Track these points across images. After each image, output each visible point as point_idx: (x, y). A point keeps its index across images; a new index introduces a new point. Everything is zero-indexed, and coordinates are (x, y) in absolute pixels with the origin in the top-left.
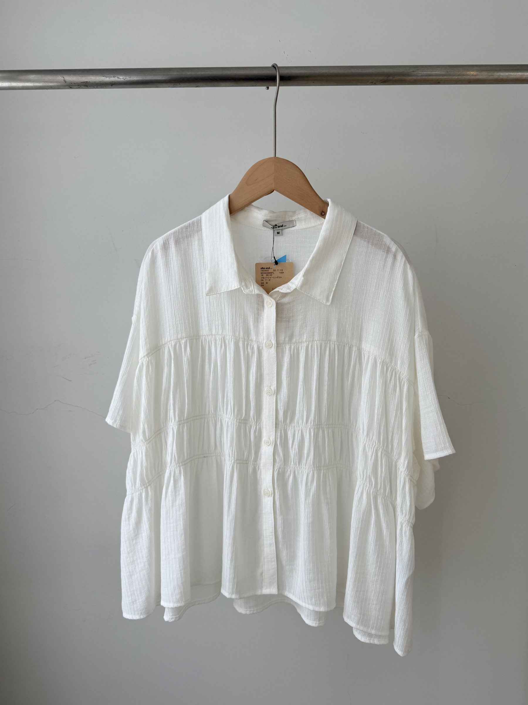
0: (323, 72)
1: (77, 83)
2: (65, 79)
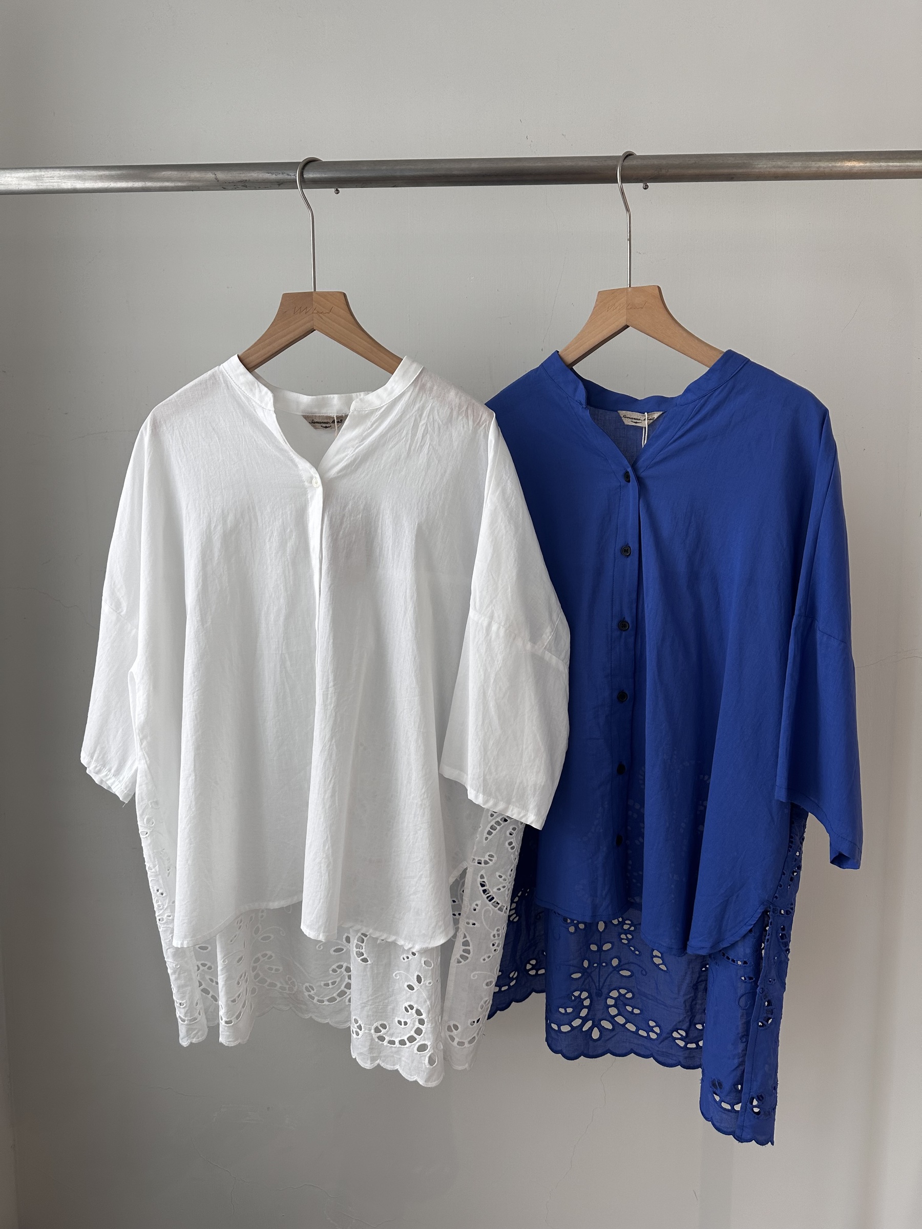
0: (568, 164)
1: (233, 182)
2: (218, 177)
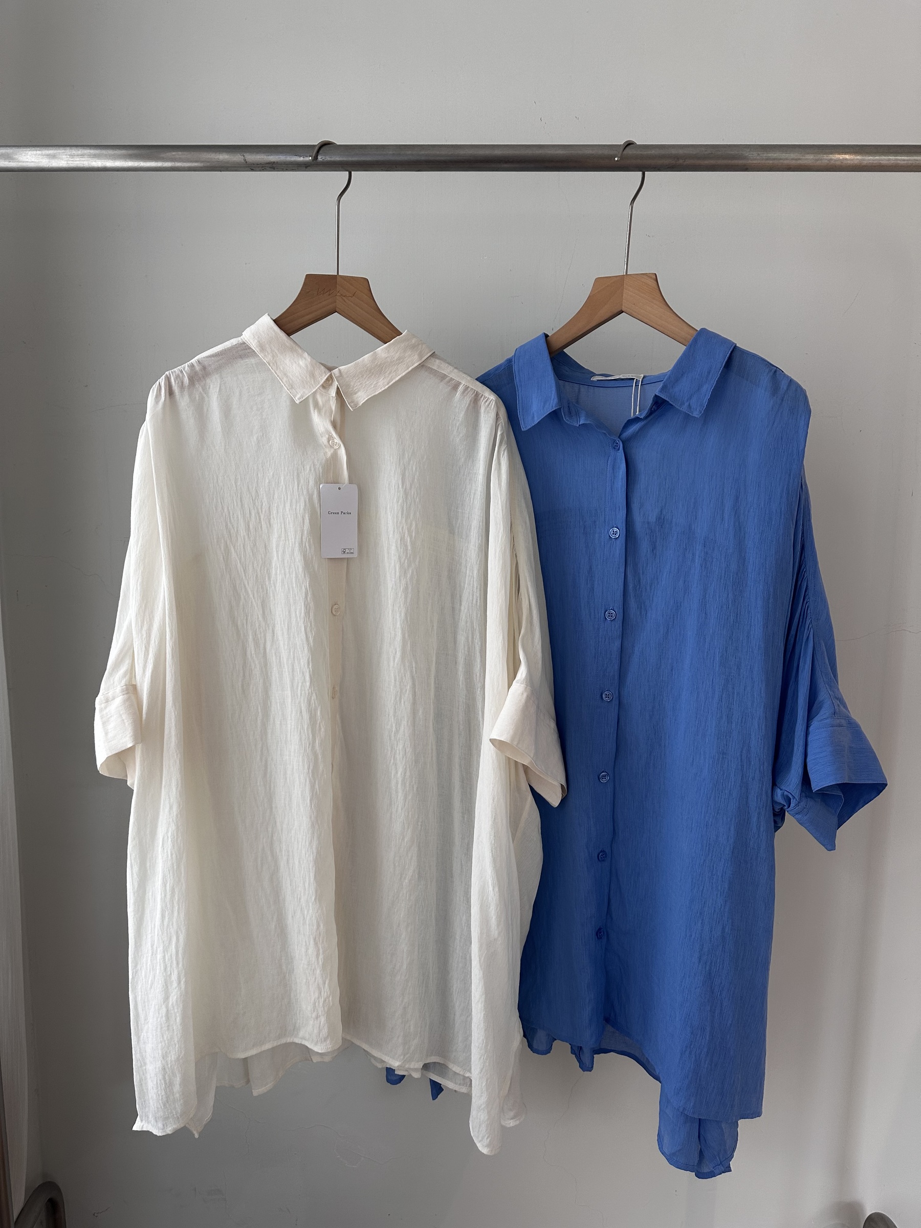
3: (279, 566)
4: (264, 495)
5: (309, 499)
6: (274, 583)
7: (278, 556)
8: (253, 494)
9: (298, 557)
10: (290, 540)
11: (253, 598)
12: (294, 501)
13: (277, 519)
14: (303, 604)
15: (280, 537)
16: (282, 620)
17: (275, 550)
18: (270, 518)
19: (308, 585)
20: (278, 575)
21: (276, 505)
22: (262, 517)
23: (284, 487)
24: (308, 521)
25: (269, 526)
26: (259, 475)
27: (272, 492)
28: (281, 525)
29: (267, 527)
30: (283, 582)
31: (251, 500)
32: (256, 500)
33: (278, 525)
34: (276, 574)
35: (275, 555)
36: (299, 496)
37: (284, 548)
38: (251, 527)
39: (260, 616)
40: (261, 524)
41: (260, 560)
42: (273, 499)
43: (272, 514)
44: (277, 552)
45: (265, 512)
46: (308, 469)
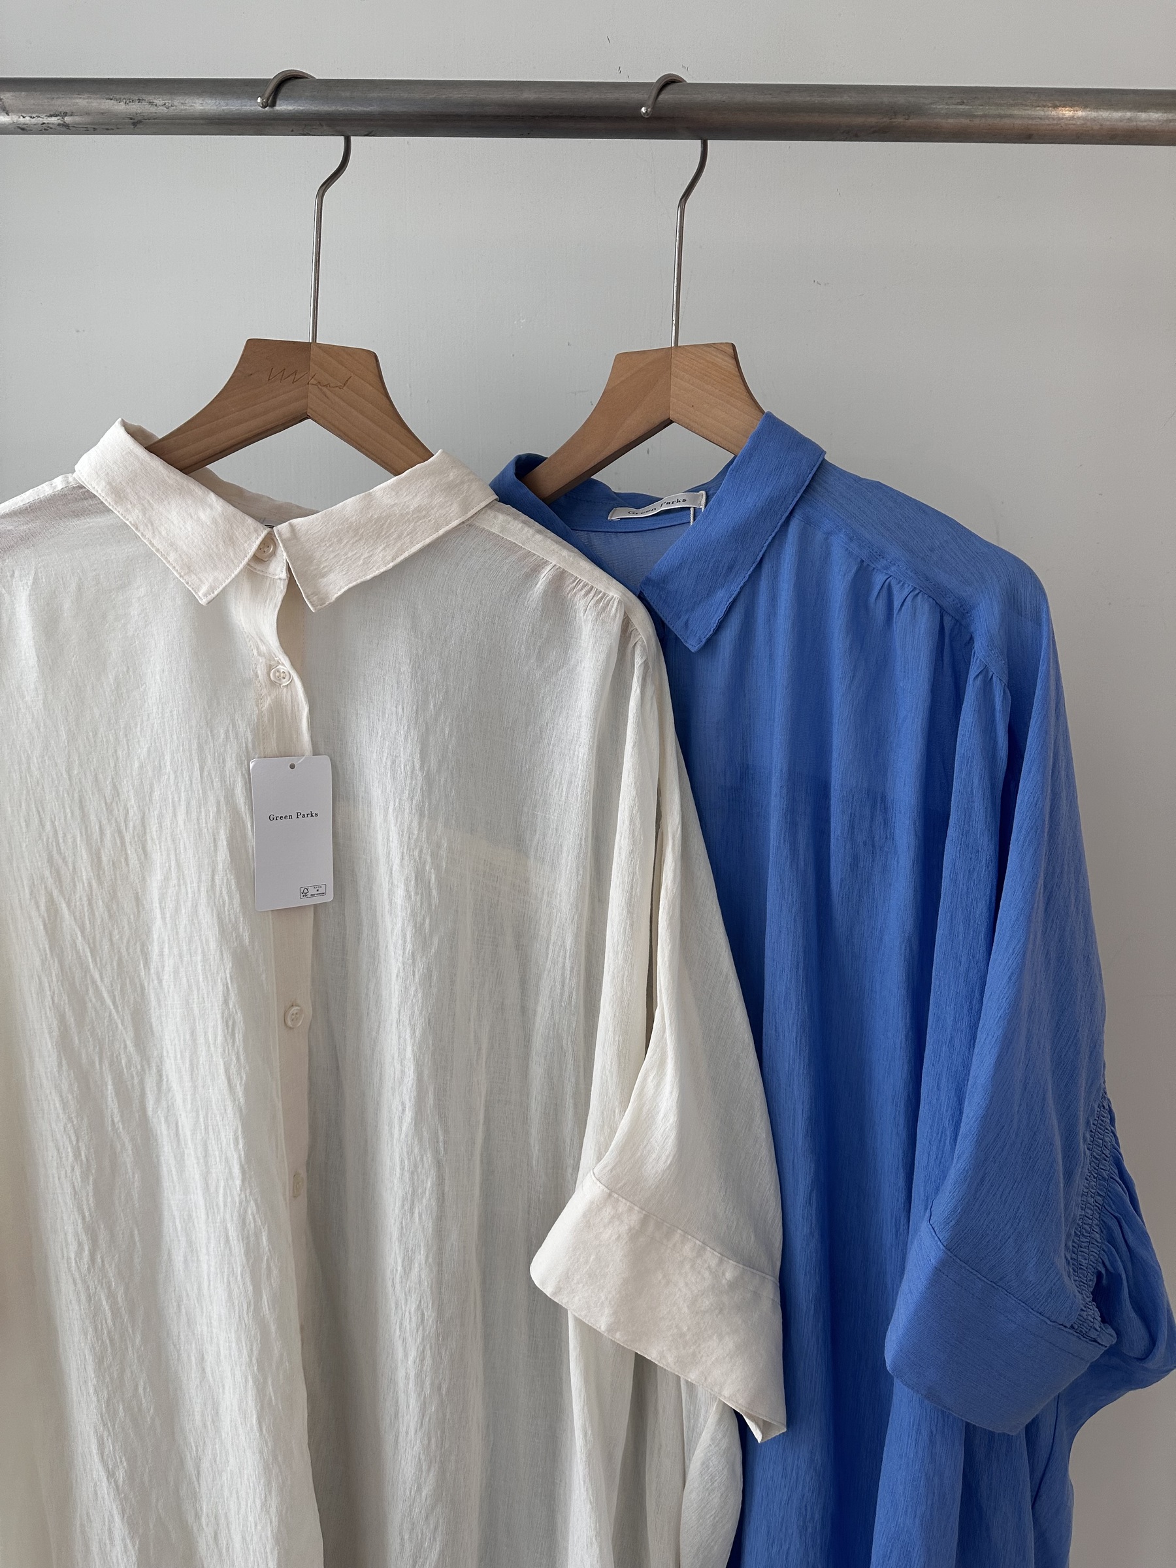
3: (166, 938)
4: (132, 793)
5: (226, 797)
6: (158, 974)
7: (164, 918)
8: (108, 790)
9: (207, 918)
10: (189, 885)
11: (112, 1007)
12: (193, 802)
13: (160, 843)
14: (219, 1016)
15: (166, 879)
16: (178, 1050)
17: (158, 905)
18: (146, 840)
19: (228, 976)
20: (166, 958)
21: (156, 813)
22: (127, 839)
23: (172, 777)
24: (225, 843)
25: (143, 857)
26: (120, 752)
27: (147, 787)
28: (168, 855)
29: (139, 859)
30: (176, 972)
31: (104, 805)
32: (114, 805)
33: (162, 855)
34: (161, 954)
35: (159, 916)
36: (204, 793)
37: (178, 901)
38: (104, 859)
39: (128, 1043)
40: (126, 854)
41: (126, 927)
42: (151, 800)
43: (148, 831)
44: (162, 909)
45: (134, 827)
46: (222, 736)
